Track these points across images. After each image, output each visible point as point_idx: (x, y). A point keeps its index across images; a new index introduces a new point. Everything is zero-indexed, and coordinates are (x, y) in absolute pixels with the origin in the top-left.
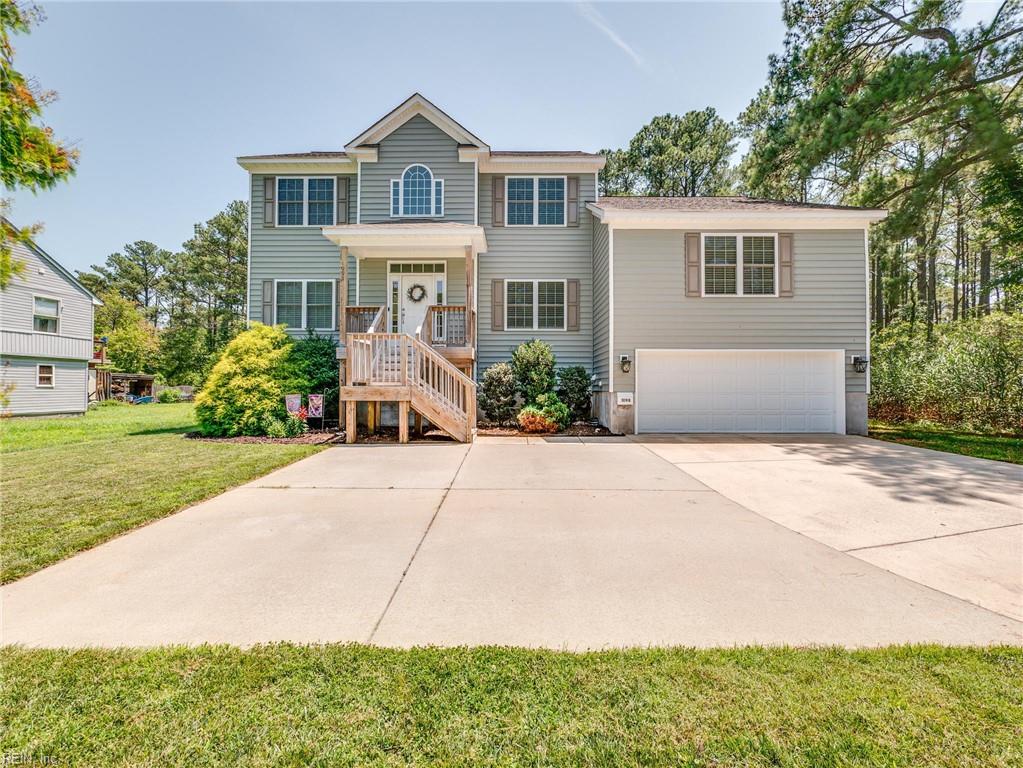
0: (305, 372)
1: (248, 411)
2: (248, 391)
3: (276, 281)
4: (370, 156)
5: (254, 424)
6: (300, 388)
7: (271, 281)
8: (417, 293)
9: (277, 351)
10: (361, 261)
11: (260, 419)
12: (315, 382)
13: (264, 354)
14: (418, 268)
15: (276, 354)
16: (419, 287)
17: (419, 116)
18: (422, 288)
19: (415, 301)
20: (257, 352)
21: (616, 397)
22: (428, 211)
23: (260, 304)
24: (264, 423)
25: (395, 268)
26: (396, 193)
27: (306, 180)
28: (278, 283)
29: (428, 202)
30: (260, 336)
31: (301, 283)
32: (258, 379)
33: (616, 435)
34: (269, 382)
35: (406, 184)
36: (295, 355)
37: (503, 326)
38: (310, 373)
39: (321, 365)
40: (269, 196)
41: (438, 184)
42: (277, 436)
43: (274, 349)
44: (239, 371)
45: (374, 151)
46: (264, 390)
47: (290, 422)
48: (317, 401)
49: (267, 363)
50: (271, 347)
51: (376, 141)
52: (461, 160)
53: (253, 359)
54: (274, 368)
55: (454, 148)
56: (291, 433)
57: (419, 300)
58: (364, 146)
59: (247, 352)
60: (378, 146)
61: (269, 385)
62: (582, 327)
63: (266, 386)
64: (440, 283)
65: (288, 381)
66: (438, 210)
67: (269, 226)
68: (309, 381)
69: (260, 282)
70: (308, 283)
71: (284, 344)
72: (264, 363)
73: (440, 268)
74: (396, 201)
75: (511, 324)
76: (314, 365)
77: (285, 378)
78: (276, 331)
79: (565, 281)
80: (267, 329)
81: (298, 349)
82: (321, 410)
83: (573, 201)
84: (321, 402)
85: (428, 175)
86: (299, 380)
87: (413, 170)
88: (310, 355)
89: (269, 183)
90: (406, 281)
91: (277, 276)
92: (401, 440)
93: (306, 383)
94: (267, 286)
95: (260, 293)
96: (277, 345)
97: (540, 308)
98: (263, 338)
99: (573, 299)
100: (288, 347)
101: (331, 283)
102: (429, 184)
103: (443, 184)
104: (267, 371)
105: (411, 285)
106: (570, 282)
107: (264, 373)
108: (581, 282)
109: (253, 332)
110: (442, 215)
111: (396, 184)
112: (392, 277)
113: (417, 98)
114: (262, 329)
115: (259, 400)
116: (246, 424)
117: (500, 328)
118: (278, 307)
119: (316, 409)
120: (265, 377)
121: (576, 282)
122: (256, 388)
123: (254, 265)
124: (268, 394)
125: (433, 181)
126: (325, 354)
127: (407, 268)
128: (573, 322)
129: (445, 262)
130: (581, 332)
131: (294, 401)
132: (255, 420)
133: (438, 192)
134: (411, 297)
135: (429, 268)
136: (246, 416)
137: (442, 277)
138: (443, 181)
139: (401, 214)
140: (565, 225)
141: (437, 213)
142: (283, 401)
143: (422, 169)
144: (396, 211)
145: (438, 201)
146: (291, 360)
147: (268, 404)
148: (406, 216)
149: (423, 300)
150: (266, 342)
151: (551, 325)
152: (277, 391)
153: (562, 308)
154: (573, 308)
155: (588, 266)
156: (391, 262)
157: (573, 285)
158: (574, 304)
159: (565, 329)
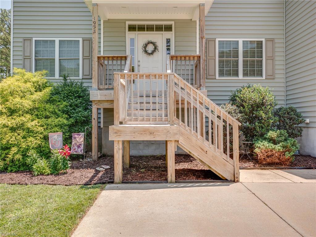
0: (63, 112)
1: (13, 149)
2: (13, 129)
3: (34, 39)
5: (19, 160)
6: (61, 126)
7: (30, 40)
8: (150, 48)
9: (39, 93)
10: (104, 22)
11: (24, 156)
12: (72, 120)
13: (28, 96)
14: (150, 28)
15: (38, 96)
16: (152, 43)
18: (153, 43)
19: (149, 54)
20: (22, 94)
23: (21, 58)
24: (29, 160)
25: (132, 28)
28: (35, 41)
30: (23, 80)
31: (54, 41)
32: (23, 118)
34: (32, 120)
36: (54, 97)
37: (215, 75)
38: (67, 113)
39: (76, 105)
42: (42, 174)
43: (36, 91)
44: (4, 111)
46: (28, 129)
47: (53, 159)
48: (79, 139)
49: (30, 103)
50: (33, 90)
53: (18, 100)
54: (37, 108)
56: (56, 170)
57: (152, 53)
59: (12, 94)
61: (33, 123)
62: (277, 76)
63: (30, 125)
64: (168, 41)
65: (50, 120)
68: (67, 119)
69: (21, 40)
70: (60, 41)
71: (44, 88)
72: (27, 103)
73: (168, 28)
75: (221, 73)
76: (71, 106)
77: (47, 117)
78: (37, 77)
79: (263, 40)
80: (28, 75)
81: (56, 92)
82: (82, 147)
84: (82, 139)
86: (59, 119)
88: (67, 97)
90: (142, 38)
91: (35, 35)
92: (169, 179)
93: (65, 122)
94: (27, 43)
95: (21, 49)
96: (39, 89)
97: (244, 61)
98: (26, 82)
99: (270, 54)
100: (48, 90)
101: (79, 41)
104: (30, 111)
105: (145, 41)
106: (267, 40)
107: (27, 113)
108: (276, 41)
109: (16, 77)
112: (130, 35)
114: (24, 75)
115: (24, 137)
116: (12, 161)
117: (213, 77)
118: (36, 60)
119: (79, 147)
120: (28, 116)
121: (272, 40)
122: (21, 127)
123: (16, 27)
124: (32, 131)
126: (79, 97)
127: (141, 28)
128: (270, 73)
129: (173, 23)
130: (276, 80)
131: (56, 138)
132: (21, 157)
134: (146, 52)
135: (159, 28)
136: (12, 152)
137: (170, 35)
142: (46, 138)
146: (50, 101)
147: (33, 142)
149: (155, 54)
150: (29, 85)
151: (253, 73)
152: (40, 129)
153: (261, 61)
154: (270, 62)
155: (282, 28)
156: (128, 23)
157: (270, 44)
158: (271, 58)
159: (264, 78)
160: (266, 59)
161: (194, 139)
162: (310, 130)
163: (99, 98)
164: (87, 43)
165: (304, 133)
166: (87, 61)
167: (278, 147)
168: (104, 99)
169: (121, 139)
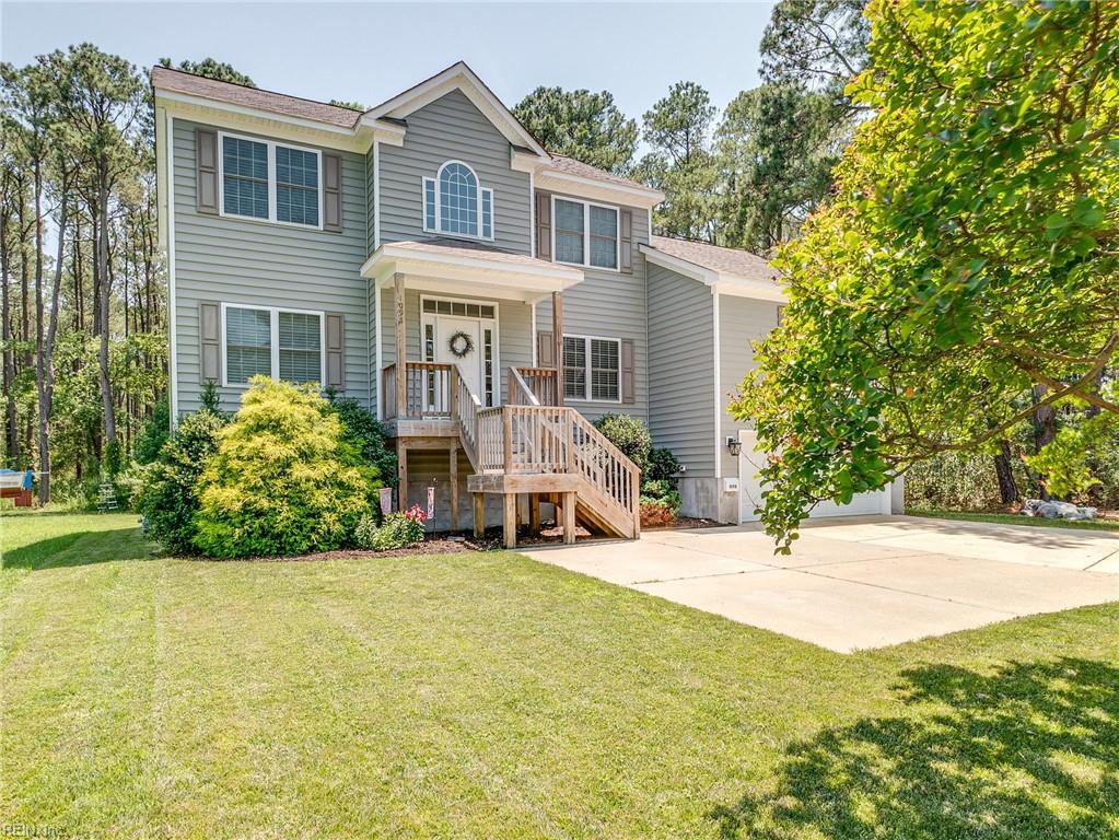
3: (224, 305)
4: (395, 136)
7: (216, 305)
8: (460, 344)
14: (459, 309)
16: (462, 335)
17: (457, 92)
18: (465, 337)
19: (459, 354)
21: (722, 483)
22: (474, 230)
23: (197, 342)
25: (429, 306)
26: (431, 197)
27: (272, 147)
28: (228, 309)
29: (474, 217)
31: (268, 313)
33: (725, 525)
35: (444, 187)
40: (207, 161)
41: (486, 195)
45: (402, 131)
51: (400, 115)
52: (513, 168)
55: (504, 148)
57: (463, 354)
58: (385, 119)
60: (402, 123)
62: (637, 399)
64: (488, 333)
66: (487, 232)
67: (206, 211)
69: (195, 305)
70: (280, 314)
73: (488, 312)
74: (431, 210)
79: (619, 340)
83: (627, 240)
85: (472, 180)
87: (452, 167)
89: (206, 141)
90: (445, 325)
91: (226, 298)
94: (209, 312)
95: (196, 323)
97: (593, 372)
99: (628, 364)
101: (317, 317)
102: (473, 192)
103: (492, 194)
105: (452, 331)
106: (624, 342)
108: (636, 343)
110: (492, 238)
111: (430, 185)
112: (427, 318)
113: (460, 69)
118: (228, 348)
121: (631, 342)
123: (182, 275)
125: (480, 190)
127: (444, 307)
128: (629, 393)
129: (496, 304)
130: (637, 406)
133: (486, 207)
134: (453, 350)
135: (473, 310)
137: (492, 324)
138: (491, 190)
139: (438, 229)
140: (619, 270)
141: (485, 235)
143: (464, 170)
144: (431, 224)
145: (486, 219)
148: (445, 233)
149: (468, 355)
151: (604, 395)
152: (363, 483)
153: (616, 374)
154: (628, 376)
155: (642, 323)
156: (423, 297)
157: (628, 346)
158: (629, 371)
159: (620, 402)
160: (624, 372)
161: (593, 489)
162: (686, 480)
163: (412, 433)
164: (334, 322)
165: (679, 485)
166: (335, 358)
167: (662, 502)
168: (420, 435)
169: (514, 492)
